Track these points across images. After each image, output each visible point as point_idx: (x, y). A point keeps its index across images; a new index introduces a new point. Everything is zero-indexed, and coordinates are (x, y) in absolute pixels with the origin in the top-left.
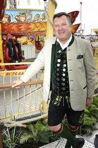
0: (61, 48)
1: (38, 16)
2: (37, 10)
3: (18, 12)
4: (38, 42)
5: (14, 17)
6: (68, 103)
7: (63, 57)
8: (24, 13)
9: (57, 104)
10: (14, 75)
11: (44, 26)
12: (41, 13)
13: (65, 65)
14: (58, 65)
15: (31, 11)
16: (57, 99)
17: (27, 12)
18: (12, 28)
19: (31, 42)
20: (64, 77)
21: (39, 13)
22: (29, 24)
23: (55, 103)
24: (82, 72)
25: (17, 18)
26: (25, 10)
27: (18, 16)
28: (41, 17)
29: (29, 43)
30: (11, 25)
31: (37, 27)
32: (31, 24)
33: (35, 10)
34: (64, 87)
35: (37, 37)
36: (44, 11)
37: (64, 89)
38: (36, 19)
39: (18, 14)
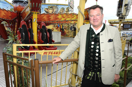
0: (94, 33)
1: (63, 9)
2: (62, 5)
3: (47, 6)
4: (62, 29)
5: (44, 9)
6: (99, 78)
7: (97, 40)
8: (52, 6)
9: (90, 78)
10: (50, 54)
11: (70, 16)
12: (66, 7)
13: (98, 47)
14: (92, 47)
15: (57, 5)
16: (90, 75)
17: (54, 6)
18: (43, 18)
19: (56, 29)
20: (97, 57)
21: (64, 7)
22: (58, 15)
23: (88, 78)
24: (112, 53)
25: (46, 10)
26: (52, 4)
27: (47, 9)
28: (65, 10)
29: (55, 30)
30: (43, 16)
31: (64, 18)
32: (59, 15)
33: (60, 5)
34: (97, 64)
35: (62, 26)
36: (68, 5)
37: (97, 66)
38: (61, 12)
39: (47, 8)
